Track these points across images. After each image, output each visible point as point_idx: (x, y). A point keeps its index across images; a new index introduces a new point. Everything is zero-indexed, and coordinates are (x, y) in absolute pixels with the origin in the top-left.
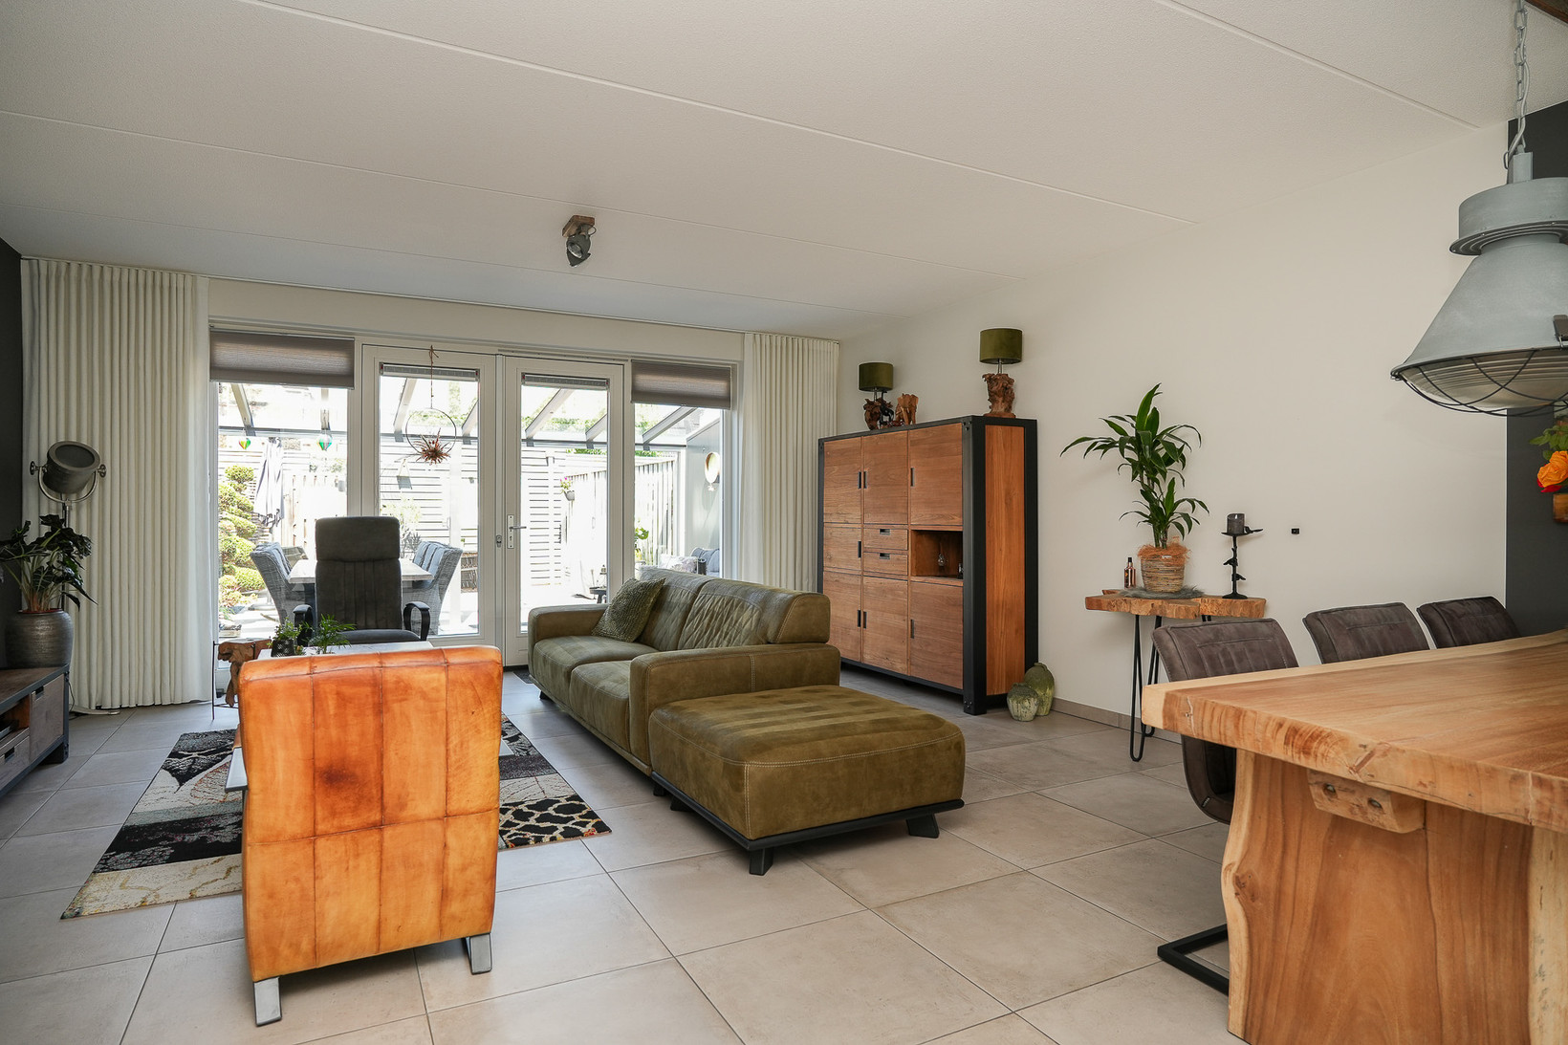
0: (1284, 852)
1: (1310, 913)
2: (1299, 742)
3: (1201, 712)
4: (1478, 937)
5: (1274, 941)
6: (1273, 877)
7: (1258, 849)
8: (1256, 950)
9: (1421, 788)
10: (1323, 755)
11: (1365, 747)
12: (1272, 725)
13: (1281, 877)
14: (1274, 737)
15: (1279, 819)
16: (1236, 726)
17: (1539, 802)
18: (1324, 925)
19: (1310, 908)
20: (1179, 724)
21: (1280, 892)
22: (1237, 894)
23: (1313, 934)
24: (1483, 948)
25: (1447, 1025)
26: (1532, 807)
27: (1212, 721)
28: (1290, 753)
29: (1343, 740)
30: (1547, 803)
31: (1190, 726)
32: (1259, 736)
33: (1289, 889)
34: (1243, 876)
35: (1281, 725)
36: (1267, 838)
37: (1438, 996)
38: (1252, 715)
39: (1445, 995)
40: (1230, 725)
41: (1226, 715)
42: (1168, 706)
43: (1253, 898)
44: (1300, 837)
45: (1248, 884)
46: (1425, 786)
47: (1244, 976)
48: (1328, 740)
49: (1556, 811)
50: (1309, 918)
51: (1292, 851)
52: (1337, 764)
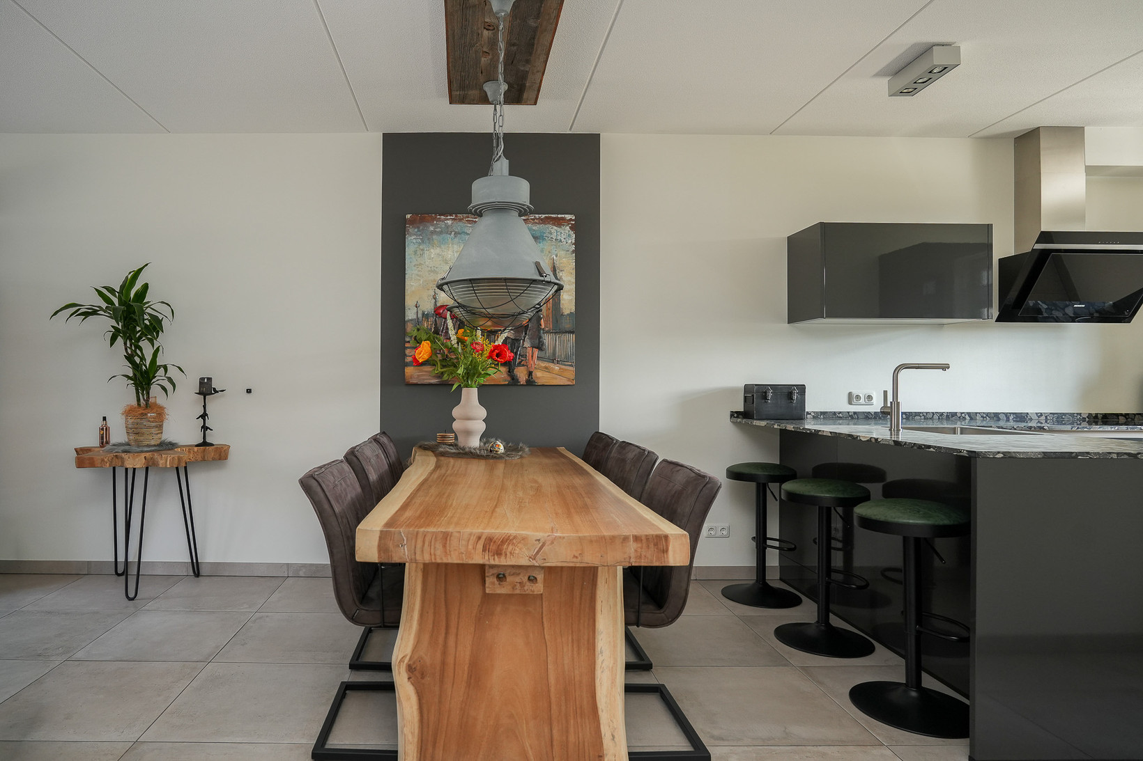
0: (447, 633)
1: (466, 672)
2: (493, 547)
3: (414, 541)
4: (570, 645)
5: (440, 702)
6: (439, 654)
7: (426, 637)
8: (425, 716)
9: (575, 560)
10: (511, 553)
11: (539, 540)
12: (473, 539)
13: (444, 653)
14: (474, 548)
15: (443, 610)
16: (444, 546)
17: (636, 551)
18: (476, 675)
19: (466, 668)
20: (394, 555)
21: (444, 663)
22: (409, 679)
23: (469, 685)
24: (573, 651)
25: (554, 707)
26: (633, 555)
27: (423, 545)
28: (487, 558)
29: (524, 539)
30: (639, 550)
31: (404, 554)
32: (463, 549)
33: (450, 660)
34: (414, 663)
35: (479, 538)
36: (433, 627)
37: (549, 691)
38: (457, 535)
39: (552, 689)
40: (439, 546)
41: (436, 538)
42: (383, 541)
43: (423, 675)
44: (459, 618)
45: (418, 668)
46: (577, 557)
47: (416, 740)
48: (514, 541)
49: (643, 554)
50: (465, 676)
51: (453, 630)
52: (521, 557)
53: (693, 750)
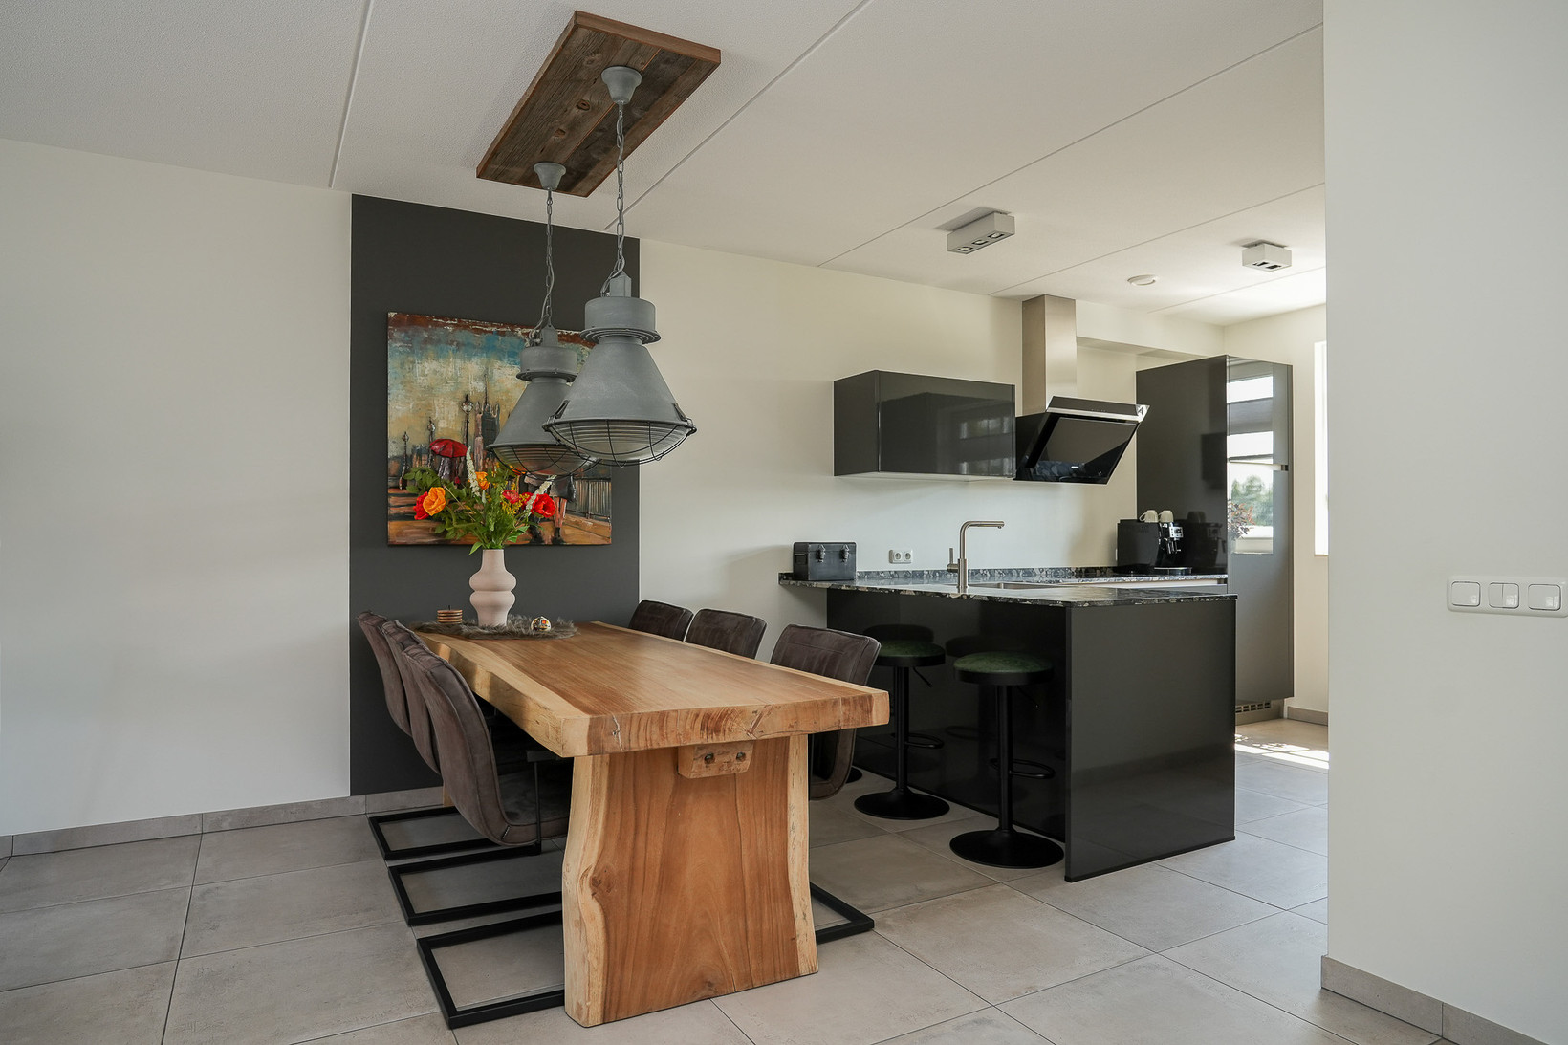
0: (636, 833)
1: (657, 875)
2: (711, 725)
3: (628, 726)
4: (763, 825)
5: (629, 915)
6: (627, 860)
7: (613, 842)
8: (612, 936)
9: (790, 729)
10: (729, 729)
11: (756, 712)
12: (691, 717)
13: (633, 857)
14: (692, 728)
15: (631, 807)
16: (661, 729)
17: (845, 714)
18: (668, 875)
19: (657, 870)
20: (606, 744)
21: (632, 869)
22: (593, 895)
23: (660, 890)
24: (766, 831)
25: (748, 896)
26: (842, 719)
27: (638, 731)
28: (705, 737)
29: (742, 712)
30: (848, 713)
31: (618, 743)
32: (680, 731)
33: (640, 863)
34: (599, 875)
35: (697, 716)
36: (621, 830)
37: (743, 880)
38: (674, 714)
39: (747, 878)
40: (655, 729)
41: (652, 722)
42: (593, 731)
43: (609, 887)
44: (649, 814)
45: (604, 880)
46: (792, 726)
47: (601, 965)
48: (732, 715)
49: (851, 715)
50: (657, 880)
51: (643, 828)
52: (739, 733)
53: (848, 921)
